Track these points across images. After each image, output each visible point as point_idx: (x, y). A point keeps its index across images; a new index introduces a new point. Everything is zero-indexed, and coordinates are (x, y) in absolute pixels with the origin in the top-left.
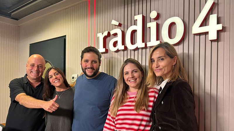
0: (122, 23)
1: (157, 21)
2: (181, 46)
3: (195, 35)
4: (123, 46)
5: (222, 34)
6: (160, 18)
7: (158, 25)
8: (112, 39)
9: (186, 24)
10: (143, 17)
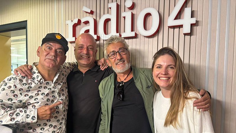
0: (94, 10)
1: (132, 11)
2: (155, 39)
3: (169, 27)
4: (96, 35)
5: (195, 28)
6: (135, 8)
7: (133, 15)
8: (83, 27)
9: (161, 16)
10: (118, 5)
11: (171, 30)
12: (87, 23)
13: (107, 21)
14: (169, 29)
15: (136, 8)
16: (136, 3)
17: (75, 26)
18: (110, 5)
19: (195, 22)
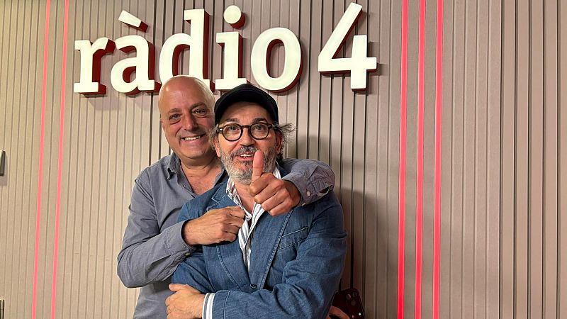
1: (241, 32)
2: (293, 96)
3: (322, 74)
4: (153, 82)
5: (375, 78)
6: (247, 24)
7: (242, 41)
8: (120, 60)
9: (304, 48)
10: (207, 17)
11: (327, 80)
12: (130, 50)
13: (181, 50)
14: (323, 77)
15: (249, 26)
16: (249, 15)
17: (98, 56)
18: (189, 14)
19: (374, 67)
